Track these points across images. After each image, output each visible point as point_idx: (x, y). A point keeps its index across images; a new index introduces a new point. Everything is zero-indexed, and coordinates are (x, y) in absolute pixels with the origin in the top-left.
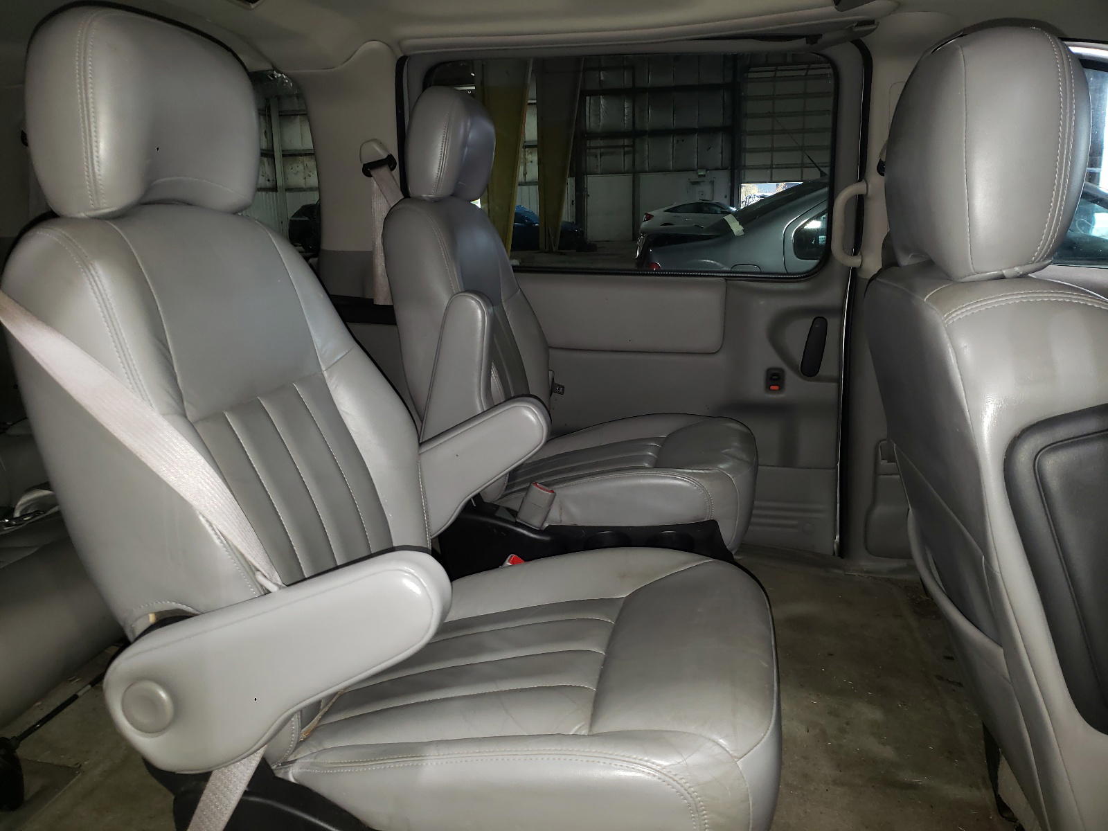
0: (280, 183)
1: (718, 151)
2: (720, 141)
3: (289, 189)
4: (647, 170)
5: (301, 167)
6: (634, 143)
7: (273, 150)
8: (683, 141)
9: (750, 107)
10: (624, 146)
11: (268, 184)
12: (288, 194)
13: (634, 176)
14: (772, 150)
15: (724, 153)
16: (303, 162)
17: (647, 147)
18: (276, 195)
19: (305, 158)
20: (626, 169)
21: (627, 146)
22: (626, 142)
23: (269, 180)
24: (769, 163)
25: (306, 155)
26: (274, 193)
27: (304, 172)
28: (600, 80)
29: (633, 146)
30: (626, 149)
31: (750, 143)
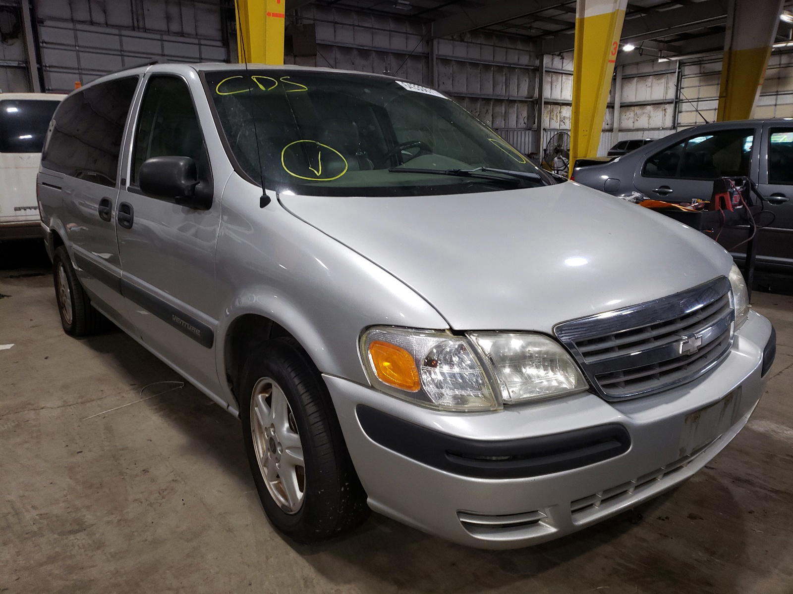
0: (615, 126)
3: (620, 130)
5: (632, 114)
7: (614, 104)
11: (607, 127)
12: (620, 133)
16: (634, 111)
18: (611, 135)
19: (636, 107)
23: (608, 124)
25: (637, 105)
26: (610, 133)
27: (634, 118)
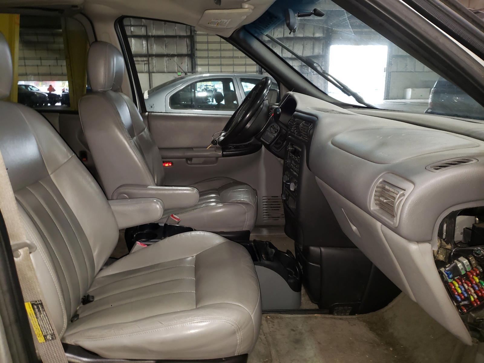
1: (186, 64)
2: (186, 60)
4: (155, 71)
6: (148, 59)
8: (170, 59)
9: (198, 46)
10: (144, 61)
13: (149, 74)
14: (208, 65)
15: (188, 65)
17: (154, 61)
20: (146, 71)
21: (146, 61)
22: (145, 59)
24: (208, 70)
28: (131, 31)
29: (148, 61)
30: (145, 62)
31: (199, 61)
